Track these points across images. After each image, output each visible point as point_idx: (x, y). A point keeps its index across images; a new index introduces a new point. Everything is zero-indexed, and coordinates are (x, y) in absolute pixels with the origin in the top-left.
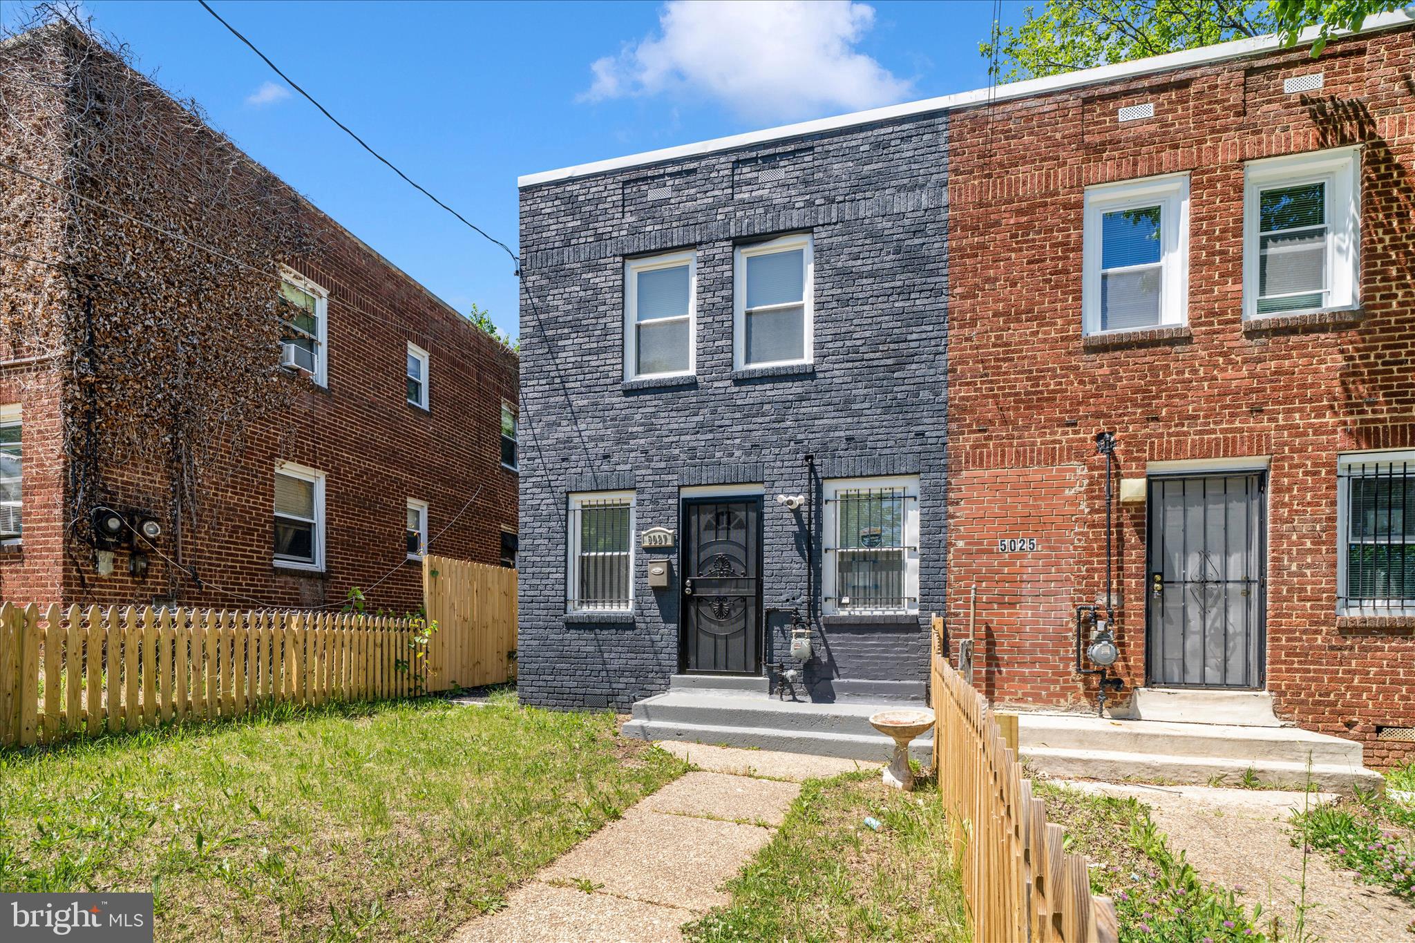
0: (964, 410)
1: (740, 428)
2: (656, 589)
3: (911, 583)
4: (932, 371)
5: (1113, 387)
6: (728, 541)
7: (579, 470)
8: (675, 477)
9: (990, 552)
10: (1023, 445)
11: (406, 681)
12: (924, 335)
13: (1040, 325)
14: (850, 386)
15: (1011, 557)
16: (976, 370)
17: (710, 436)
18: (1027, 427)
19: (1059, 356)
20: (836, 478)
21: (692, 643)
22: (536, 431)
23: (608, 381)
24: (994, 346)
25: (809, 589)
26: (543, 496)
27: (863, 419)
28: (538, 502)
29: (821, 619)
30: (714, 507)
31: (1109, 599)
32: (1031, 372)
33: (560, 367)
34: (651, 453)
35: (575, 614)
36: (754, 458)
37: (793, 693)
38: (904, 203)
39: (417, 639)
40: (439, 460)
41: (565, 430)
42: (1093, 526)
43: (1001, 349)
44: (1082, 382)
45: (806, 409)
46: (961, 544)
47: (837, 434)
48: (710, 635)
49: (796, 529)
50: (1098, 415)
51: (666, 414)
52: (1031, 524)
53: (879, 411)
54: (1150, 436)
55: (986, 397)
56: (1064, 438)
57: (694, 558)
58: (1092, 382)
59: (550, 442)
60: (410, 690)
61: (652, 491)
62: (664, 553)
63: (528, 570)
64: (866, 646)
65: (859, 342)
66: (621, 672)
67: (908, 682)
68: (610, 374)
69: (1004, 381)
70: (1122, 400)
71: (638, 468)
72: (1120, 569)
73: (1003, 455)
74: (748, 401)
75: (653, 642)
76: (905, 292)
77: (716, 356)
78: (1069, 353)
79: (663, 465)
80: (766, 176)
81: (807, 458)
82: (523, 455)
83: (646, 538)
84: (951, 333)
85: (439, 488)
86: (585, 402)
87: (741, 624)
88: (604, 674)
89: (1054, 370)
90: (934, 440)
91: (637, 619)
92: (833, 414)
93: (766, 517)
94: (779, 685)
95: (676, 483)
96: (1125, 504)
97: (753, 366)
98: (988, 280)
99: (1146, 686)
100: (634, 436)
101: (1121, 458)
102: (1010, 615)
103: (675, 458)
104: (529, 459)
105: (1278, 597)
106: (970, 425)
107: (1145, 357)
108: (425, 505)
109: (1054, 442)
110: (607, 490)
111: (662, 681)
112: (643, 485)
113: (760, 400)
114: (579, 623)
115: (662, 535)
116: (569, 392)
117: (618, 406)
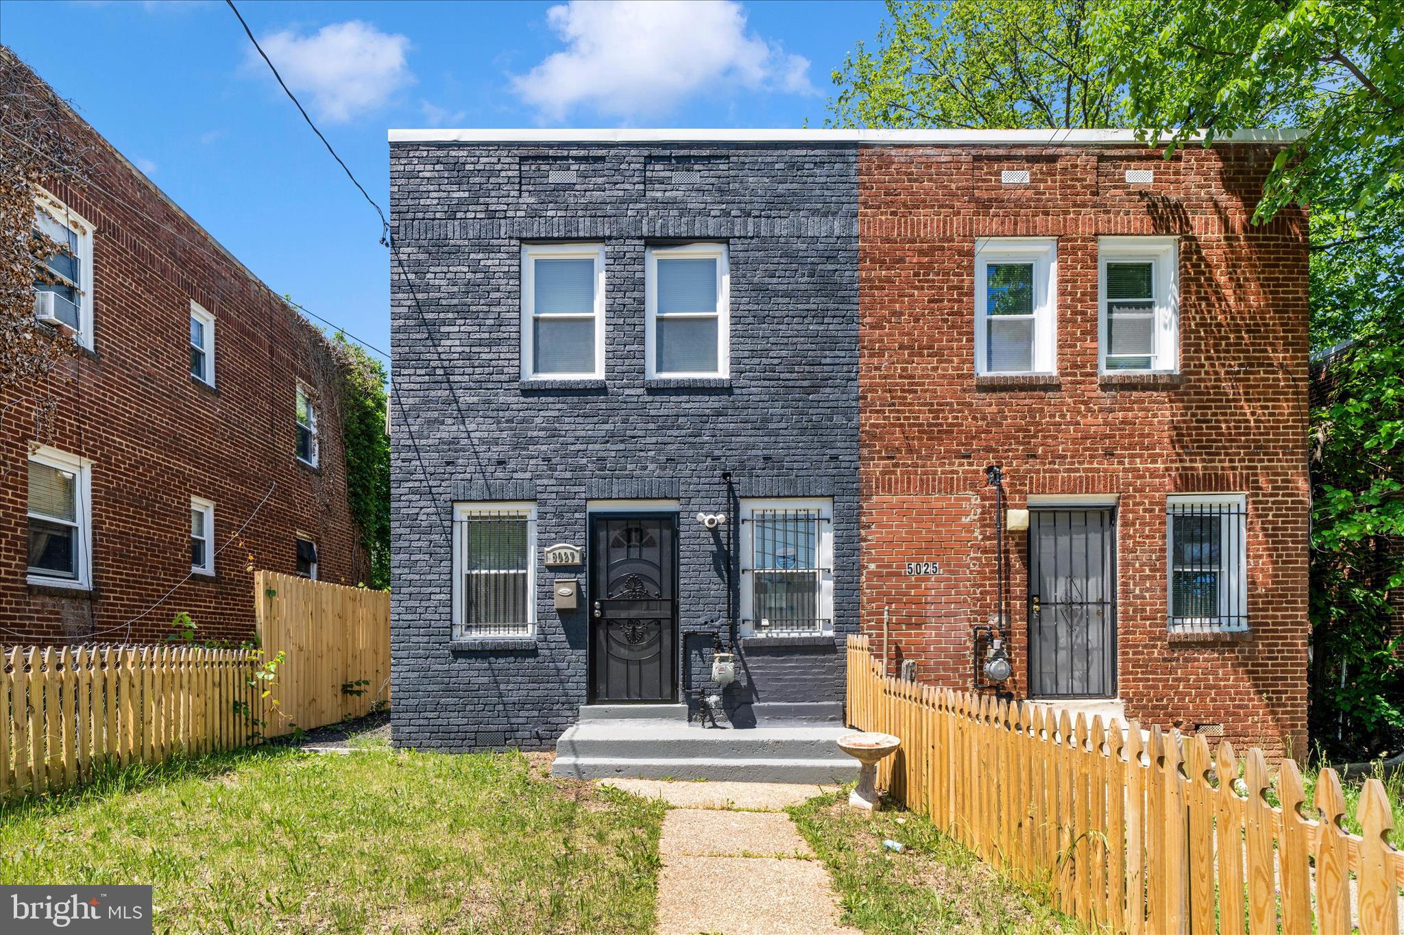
0: (874, 437)
1: (654, 440)
2: (563, 613)
3: (826, 604)
4: (845, 397)
5: (1000, 425)
6: (640, 559)
7: (468, 476)
8: (583, 489)
9: (898, 574)
10: (925, 473)
11: (244, 728)
12: (837, 361)
13: (940, 362)
14: (767, 405)
15: (917, 580)
16: (885, 398)
17: (622, 447)
18: (929, 457)
19: (955, 392)
20: (753, 497)
21: (600, 669)
22: (413, 429)
23: (503, 377)
24: (901, 377)
25: (728, 611)
26: (422, 504)
27: (780, 439)
28: (417, 510)
29: (741, 642)
30: (624, 522)
31: (1000, 620)
32: (932, 405)
33: (443, 356)
34: (554, 461)
35: (463, 640)
36: (669, 472)
37: (712, 720)
38: (816, 227)
39: (260, 675)
40: (227, 451)
41: (449, 430)
42: (985, 552)
43: (906, 381)
44: (974, 418)
45: (723, 424)
46: (872, 567)
47: (754, 452)
48: (619, 659)
49: (714, 548)
50: (988, 449)
51: (572, 420)
52: (932, 548)
53: (795, 432)
54: (1029, 471)
55: (894, 425)
56: (960, 469)
57: (602, 578)
58: (984, 419)
59: (430, 442)
60: (248, 738)
61: (553, 503)
62: (571, 572)
63: (403, 590)
64: (785, 668)
65: (776, 361)
66: (522, 705)
67: (825, 703)
68: (506, 370)
69: (910, 411)
70: (1007, 437)
71: (540, 477)
72: (1008, 591)
73: (909, 483)
74: (662, 412)
75: (559, 670)
76: (819, 315)
77: (627, 362)
78: (964, 390)
79: (568, 475)
80: (678, 177)
81: (725, 476)
82: (396, 455)
83: (551, 556)
84: (862, 360)
85: (228, 484)
86: (475, 399)
87: (656, 648)
88: (500, 707)
89: (951, 404)
90: (847, 464)
91: (540, 645)
92: (750, 432)
93: (682, 535)
94: (699, 711)
95: (583, 495)
96: (1011, 532)
97: (665, 376)
98: (894, 313)
99: (1028, 698)
100: (534, 441)
101: (1007, 490)
102: (917, 635)
103: (583, 468)
104: (404, 461)
105: (1126, 618)
106: (879, 452)
107: (1025, 400)
108: (211, 505)
109: (952, 472)
110: (503, 500)
111: (569, 713)
112: (545, 496)
113: (675, 411)
114: (470, 651)
115: (569, 552)
116: (455, 386)
117: (515, 407)
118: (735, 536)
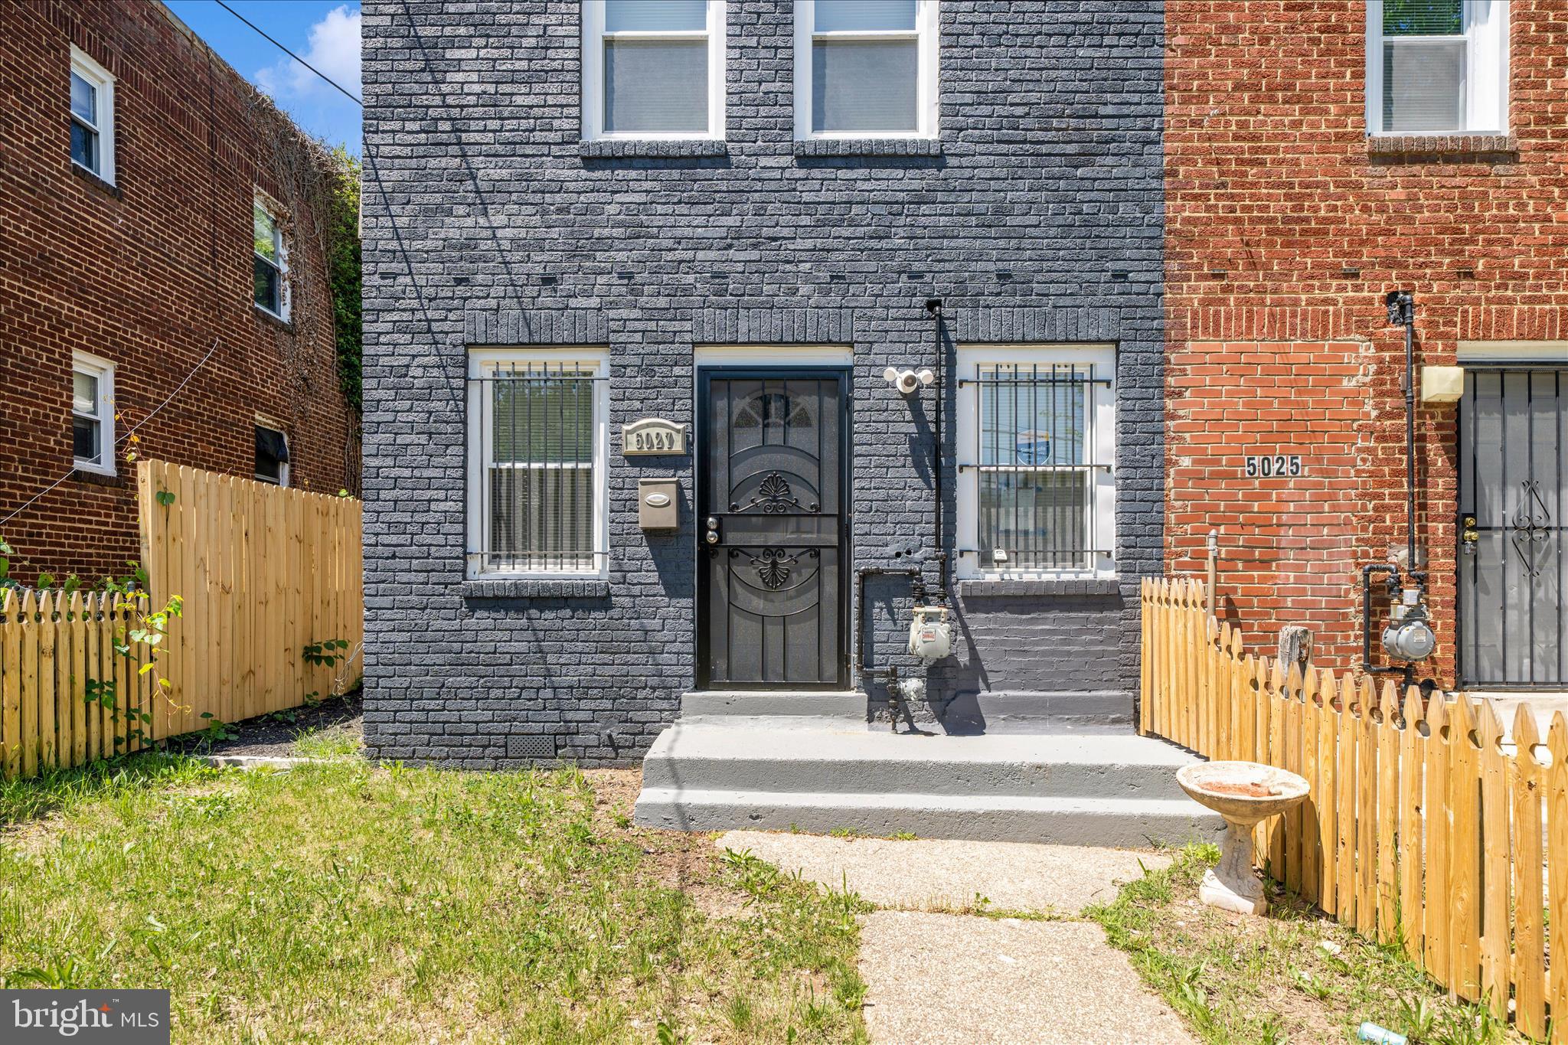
0: (1190, 241)
1: (809, 244)
2: (652, 534)
3: (1103, 523)
4: (1139, 172)
5: (1410, 221)
6: (785, 447)
7: (493, 303)
8: (688, 326)
9: (1231, 476)
10: (1279, 303)
11: (108, 724)
12: (1125, 110)
13: (1305, 112)
14: (1004, 185)
15: (1263, 485)
16: (1209, 175)
17: (755, 255)
18: (1286, 275)
19: (1332, 163)
20: (979, 342)
21: (717, 630)
22: (399, 222)
23: (552, 137)
24: (1236, 138)
25: (937, 535)
26: (415, 349)
27: (1027, 242)
28: (406, 360)
29: (958, 589)
30: (758, 384)
31: (1412, 555)
32: (1291, 185)
33: (450, 100)
34: (638, 279)
35: (484, 579)
36: (835, 299)
37: (909, 719)
39: (136, 636)
40: (137, 284)
41: (460, 225)
42: (1382, 438)
43: (1246, 145)
44: (1365, 209)
45: (929, 217)
46: (1186, 462)
47: (980, 266)
48: (749, 614)
49: (912, 428)
50: (1390, 263)
51: (669, 209)
52: (1290, 432)
53: (1052, 232)
54: (1461, 301)
55: (1225, 221)
56: (1340, 297)
57: (720, 477)
58: (1382, 210)
59: (429, 244)
60: (117, 741)
61: (637, 349)
62: (666, 467)
63: (383, 494)
64: (1035, 633)
65: (1020, 111)
66: (582, 691)
67: (1103, 693)
68: (556, 123)
69: (1252, 197)
70: (1424, 242)
71: (613, 306)
72: (1423, 507)
73: (1250, 319)
74: (823, 196)
75: (646, 632)
76: (1096, 32)
77: (763, 111)
78: (1348, 161)
79: (662, 302)
81: (931, 305)
82: (371, 267)
83: (633, 438)
84: (1169, 109)
85: (138, 336)
86: (505, 173)
87: (812, 597)
88: (548, 693)
89: (1325, 185)
90: (1142, 288)
91: (614, 589)
92: (975, 231)
93: (857, 405)
94: (886, 705)
95: (688, 337)
96: (1428, 405)
97: (828, 136)
98: (1225, 29)
99: (1456, 689)
100: (606, 244)
101: (1422, 333)
102: (1263, 579)
103: (687, 291)
104: (384, 276)
106: (1199, 267)
107: (1452, 176)
108: (110, 367)
109: (1326, 301)
110: (551, 345)
111: (665, 705)
112: (623, 338)
113: (844, 196)
114: (496, 598)
115: (663, 432)
116: (470, 150)
117: (572, 186)
118: (947, 407)
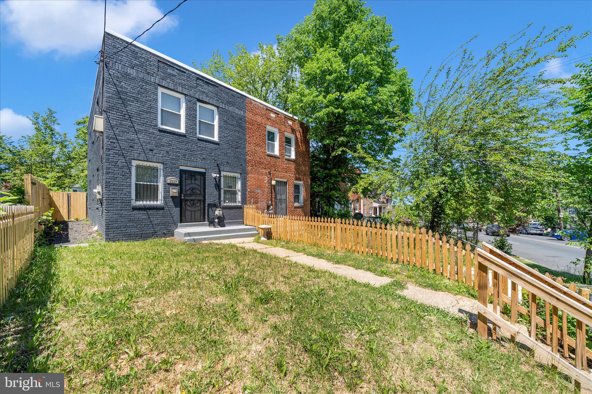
0: (249, 162)
1: (199, 152)
2: (172, 197)
3: (239, 197)
4: (243, 151)
5: (270, 163)
6: (195, 184)
7: (139, 152)
8: (179, 162)
9: (254, 192)
10: (258, 171)
12: (242, 143)
13: (261, 148)
14: (227, 150)
15: (257, 193)
16: (251, 154)
17: (191, 153)
18: (259, 168)
19: (263, 155)
20: (224, 171)
21: (183, 213)
22: (116, 132)
23: (152, 124)
25: (218, 198)
26: (119, 158)
27: (230, 158)
28: (117, 160)
29: (222, 206)
30: (190, 173)
32: (259, 157)
33: (128, 111)
34: (169, 153)
35: (135, 204)
36: (203, 162)
38: (237, 111)
41: (131, 136)
42: (268, 188)
43: (255, 151)
44: (266, 161)
45: (217, 152)
47: (224, 160)
48: (189, 210)
49: (215, 183)
50: (269, 168)
51: (175, 142)
52: (260, 187)
53: (233, 157)
54: (275, 173)
55: (253, 160)
57: (184, 188)
58: (268, 162)
59: (123, 138)
61: (169, 165)
62: (175, 186)
64: (231, 212)
65: (229, 140)
66: (158, 224)
67: (240, 220)
68: (152, 122)
69: (255, 157)
70: (272, 166)
71: (165, 157)
72: (272, 197)
73: (255, 173)
74: (202, 146)
75: (171, 214)
76: (238, 132)
77: (191, 130)
78: (265, 155)
79: (174, 157)
80: (205, 86)
81: (218, 165)
82: (108, 140)
83: (168, 180)
84: (247, 144)
86: (141, 128)
87: (199, 207)
88: (151, 225)
89: (263, 158)
90: (244, 167)
92: (223, 155)
93: (207, 178)
94: (212, 223)
95: (179, 164)
96: (272, 185)
97: (202, 136)
98: (253, 136)
100: (163, 146)
101: (272, 176)
102: (257, 205)
103: (179, 156)
104: (111, 142)
105: (289, 203)
106: (250, 165)
107: (274, 159)
110: (152, 162)
111: (174, 226)
112: (167, 162)
113: (205, 146)
114: (140, 208)
115: (175, 180)
116: (133, 122)
117: (156, 134)
118: (220, 180)
